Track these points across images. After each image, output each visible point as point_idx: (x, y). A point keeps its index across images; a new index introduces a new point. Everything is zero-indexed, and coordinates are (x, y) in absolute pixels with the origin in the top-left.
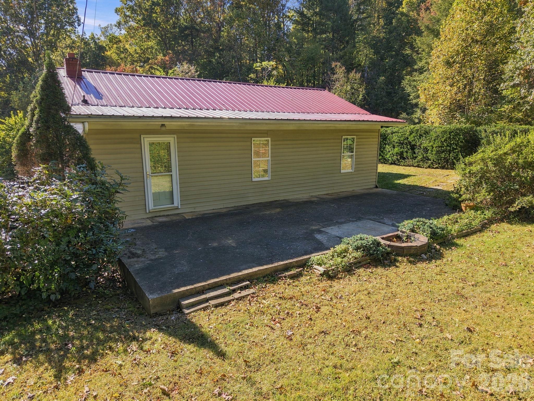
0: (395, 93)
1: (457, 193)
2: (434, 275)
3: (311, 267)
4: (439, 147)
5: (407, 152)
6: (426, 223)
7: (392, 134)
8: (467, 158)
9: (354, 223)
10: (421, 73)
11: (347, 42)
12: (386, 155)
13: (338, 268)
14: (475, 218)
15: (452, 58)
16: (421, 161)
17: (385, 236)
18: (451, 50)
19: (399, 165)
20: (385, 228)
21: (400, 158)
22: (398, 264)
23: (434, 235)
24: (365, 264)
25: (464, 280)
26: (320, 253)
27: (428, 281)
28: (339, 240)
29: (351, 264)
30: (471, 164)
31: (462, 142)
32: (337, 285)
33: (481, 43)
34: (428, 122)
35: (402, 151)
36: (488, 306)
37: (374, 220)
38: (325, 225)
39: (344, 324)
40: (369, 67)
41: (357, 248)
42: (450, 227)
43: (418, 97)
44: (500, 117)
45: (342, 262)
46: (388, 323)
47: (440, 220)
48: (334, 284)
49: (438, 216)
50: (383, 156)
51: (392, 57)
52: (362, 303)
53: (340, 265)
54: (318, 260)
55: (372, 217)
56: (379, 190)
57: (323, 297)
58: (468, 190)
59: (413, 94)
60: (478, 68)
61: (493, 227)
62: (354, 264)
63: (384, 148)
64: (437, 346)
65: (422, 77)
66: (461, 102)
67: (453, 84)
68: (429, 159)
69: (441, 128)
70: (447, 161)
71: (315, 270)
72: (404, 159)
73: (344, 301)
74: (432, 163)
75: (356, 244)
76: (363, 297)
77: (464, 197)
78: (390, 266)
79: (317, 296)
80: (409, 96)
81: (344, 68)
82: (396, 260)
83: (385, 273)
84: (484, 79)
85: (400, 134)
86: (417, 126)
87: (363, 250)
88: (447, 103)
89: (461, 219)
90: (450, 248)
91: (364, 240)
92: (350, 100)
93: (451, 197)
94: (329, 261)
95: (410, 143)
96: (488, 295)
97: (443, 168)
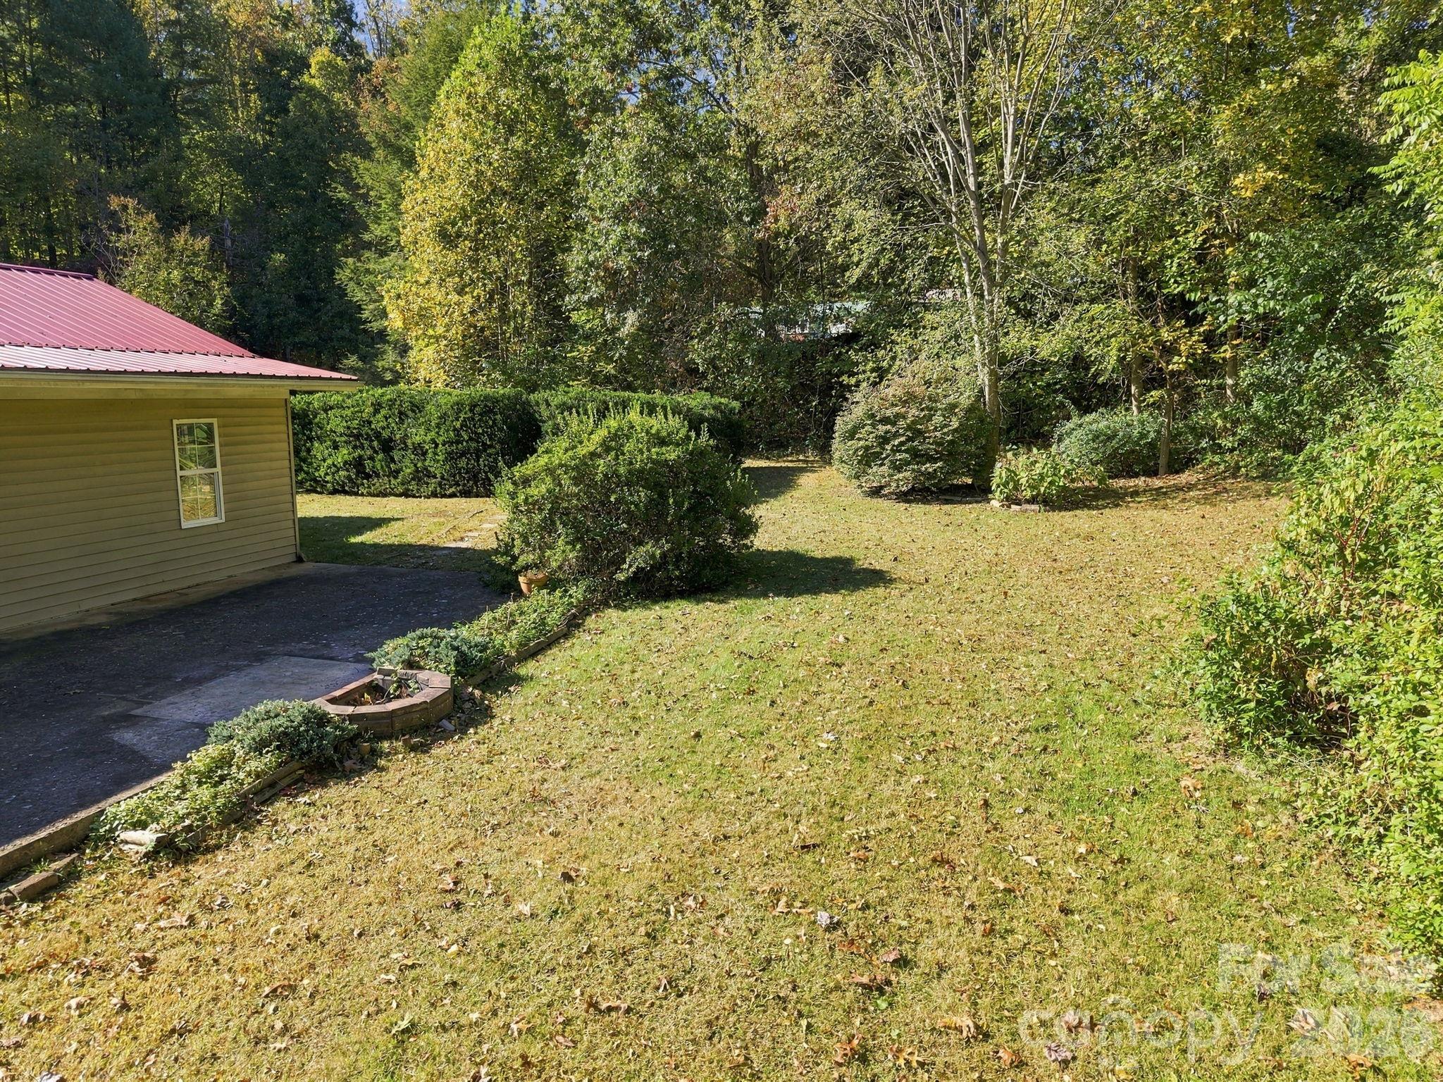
0: (320, 300)
1: (506, 553)
2: (475, 766)
3: (109, 839)
4: (451, 443)
5: (371, 458)
6: (442, 639)
7: (326, 411)
8: (516, 469)
9: (243, 673)
10: (383, 254)
11: (156, 142)
12: (317, 470)
13: (204, 818)
14: (552, 606)
15: (454, 224)
16: (413, 479)
17: (338, 693)
18: (448, 205)
19: (356, 494)
20: (337, 672)
21: (357, 476)
22: (382, 762)
23: (465, 666)
24: (289, 786)
25: (544, 760)
26: (137, 789)
27: (464, 785)
28: (198, 734)
29: (245, 795)
30: (526, 482)
31: (501, 430)
32: (203, 873)
33: (512, 199)
34: (417, 380)
35: (360, 457)
36: (599, 807)
37: (303, 654)
38: (145, 697)
39: (241, 980)
40: (234, 223)
41: (259, 747)
42: (498, 639)
43: (384, 314)
44: (574, 370)
45: (215, 796)
46: (373, 929)
47: (476, 625)
48: (196, 869)
49: (471, 615)
50: (307, 473)
51: (298, 201)
52: (290, 901)
53: (212, 809)
54: (131, 812)
55: (295, 647)
56: (308, 567)
57: (162, 924)
58: (528, 544)
59: (371, 307)
60: (512, 254)
61: (591, 622)
62: (255, 794)
63: (309, 451)
64: (502, 945)
65: (387, 262)
66: (487, 333)
67: (463, 289)
68: (431, 475)
69: (450, 394)
70: (475, 478)
71: (126, 847)
72: (368, 477)
73: (232, 914)
74: (440, 484)
75: (254, 733)
76: (291, 882)
77: (522, 560)
78: (360, 773)
79: (140, 926)
80: (360, 309)
81: (152, 216)
82: (377, 754)
83: (350, 794)
84: (529, 282)
85: (348, 412)
86: (390, 392)
87: (278, 747)
88: (456, 332)
89: (522, 613)
90: (507, 690)
91: (277, 715)
92: (184, 313)
93: (492, 564)
94: (171, 804)
95: (378, 435)
96: (597, 781)
97: (467, 494)
